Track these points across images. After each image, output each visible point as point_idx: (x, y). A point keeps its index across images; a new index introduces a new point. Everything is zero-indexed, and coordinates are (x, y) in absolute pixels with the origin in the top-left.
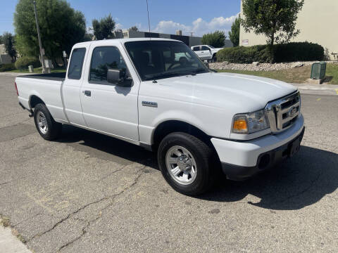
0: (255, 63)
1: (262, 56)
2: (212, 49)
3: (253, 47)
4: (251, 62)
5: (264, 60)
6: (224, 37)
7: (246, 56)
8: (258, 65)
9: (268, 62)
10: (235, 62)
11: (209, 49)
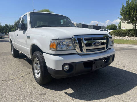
0: (127, 36)
1: (131, 34)
2: (108, 31)
3: (127, 30)
4: (125, 36)
5: (132, 35)
6: (117, 27)
7: (123, 33)
8: (128, 37)
9: (133, 36)
10: (118, 36)
11: (107, 31)
